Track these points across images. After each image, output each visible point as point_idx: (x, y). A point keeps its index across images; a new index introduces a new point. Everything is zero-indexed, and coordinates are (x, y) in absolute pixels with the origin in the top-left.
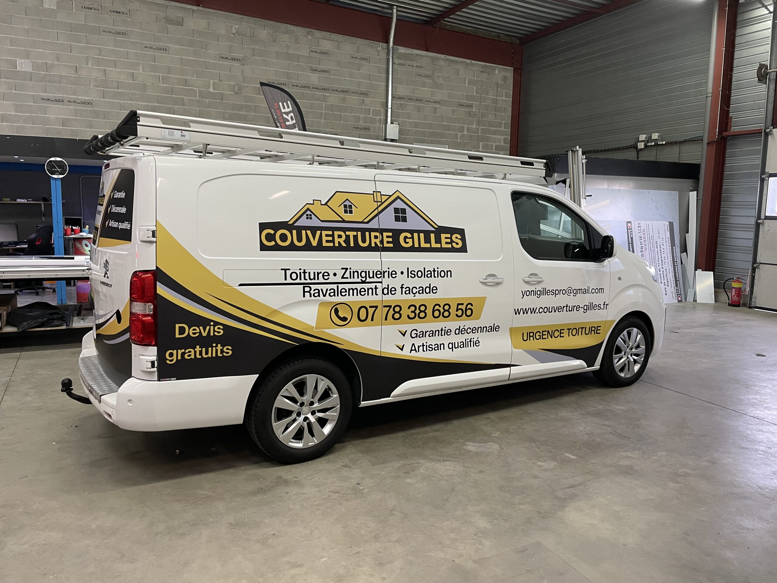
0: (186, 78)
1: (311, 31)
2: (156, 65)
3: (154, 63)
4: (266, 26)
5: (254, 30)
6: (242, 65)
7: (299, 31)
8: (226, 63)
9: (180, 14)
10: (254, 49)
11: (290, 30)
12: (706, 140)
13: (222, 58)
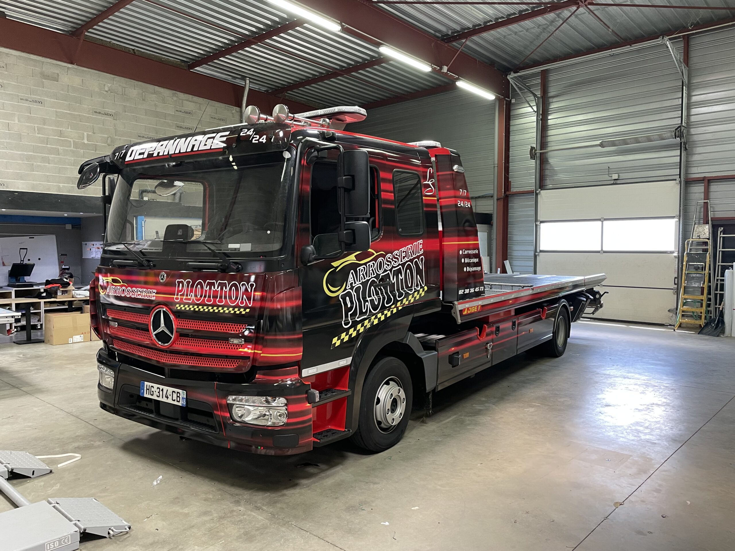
0: (61, 129)
1: (175, 93)
2: (32, 116)
3: (29, 115)
4: (136, 86)
5: (125, 90)
6: (114, 119)
7: (166, 92)
8: (99, 117)
9: (56, 71)
10: (125, 106)
11: (157, 91)
12: (495, 197)
13: (96, 112)
